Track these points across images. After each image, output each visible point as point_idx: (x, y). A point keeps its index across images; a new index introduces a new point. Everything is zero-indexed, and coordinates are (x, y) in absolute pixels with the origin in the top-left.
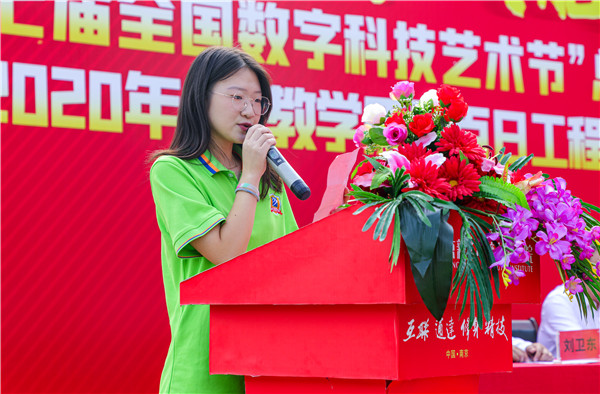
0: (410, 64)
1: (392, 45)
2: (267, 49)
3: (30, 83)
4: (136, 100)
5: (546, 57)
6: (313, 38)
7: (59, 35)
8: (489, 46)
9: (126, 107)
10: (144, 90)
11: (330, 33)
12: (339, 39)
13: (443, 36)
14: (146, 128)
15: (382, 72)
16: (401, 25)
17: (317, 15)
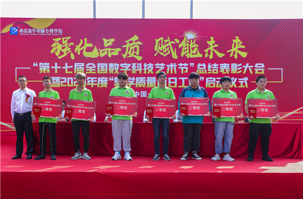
0: (147, 71)
1: (143, 67)
2: (115, 71)
3: (70, 80)
4: (89, 81)
5: (183, 66)
6: (125, 68)
7: (75, 72)
8: (167, 66)
9: (87, 83)
10: (90, 80)
11: (129, 67)
12: (130, 68)
13: (156, 65)
14: (91, 86)
15: (140, 73)
16: (145, 64)
17: (125, 64)
